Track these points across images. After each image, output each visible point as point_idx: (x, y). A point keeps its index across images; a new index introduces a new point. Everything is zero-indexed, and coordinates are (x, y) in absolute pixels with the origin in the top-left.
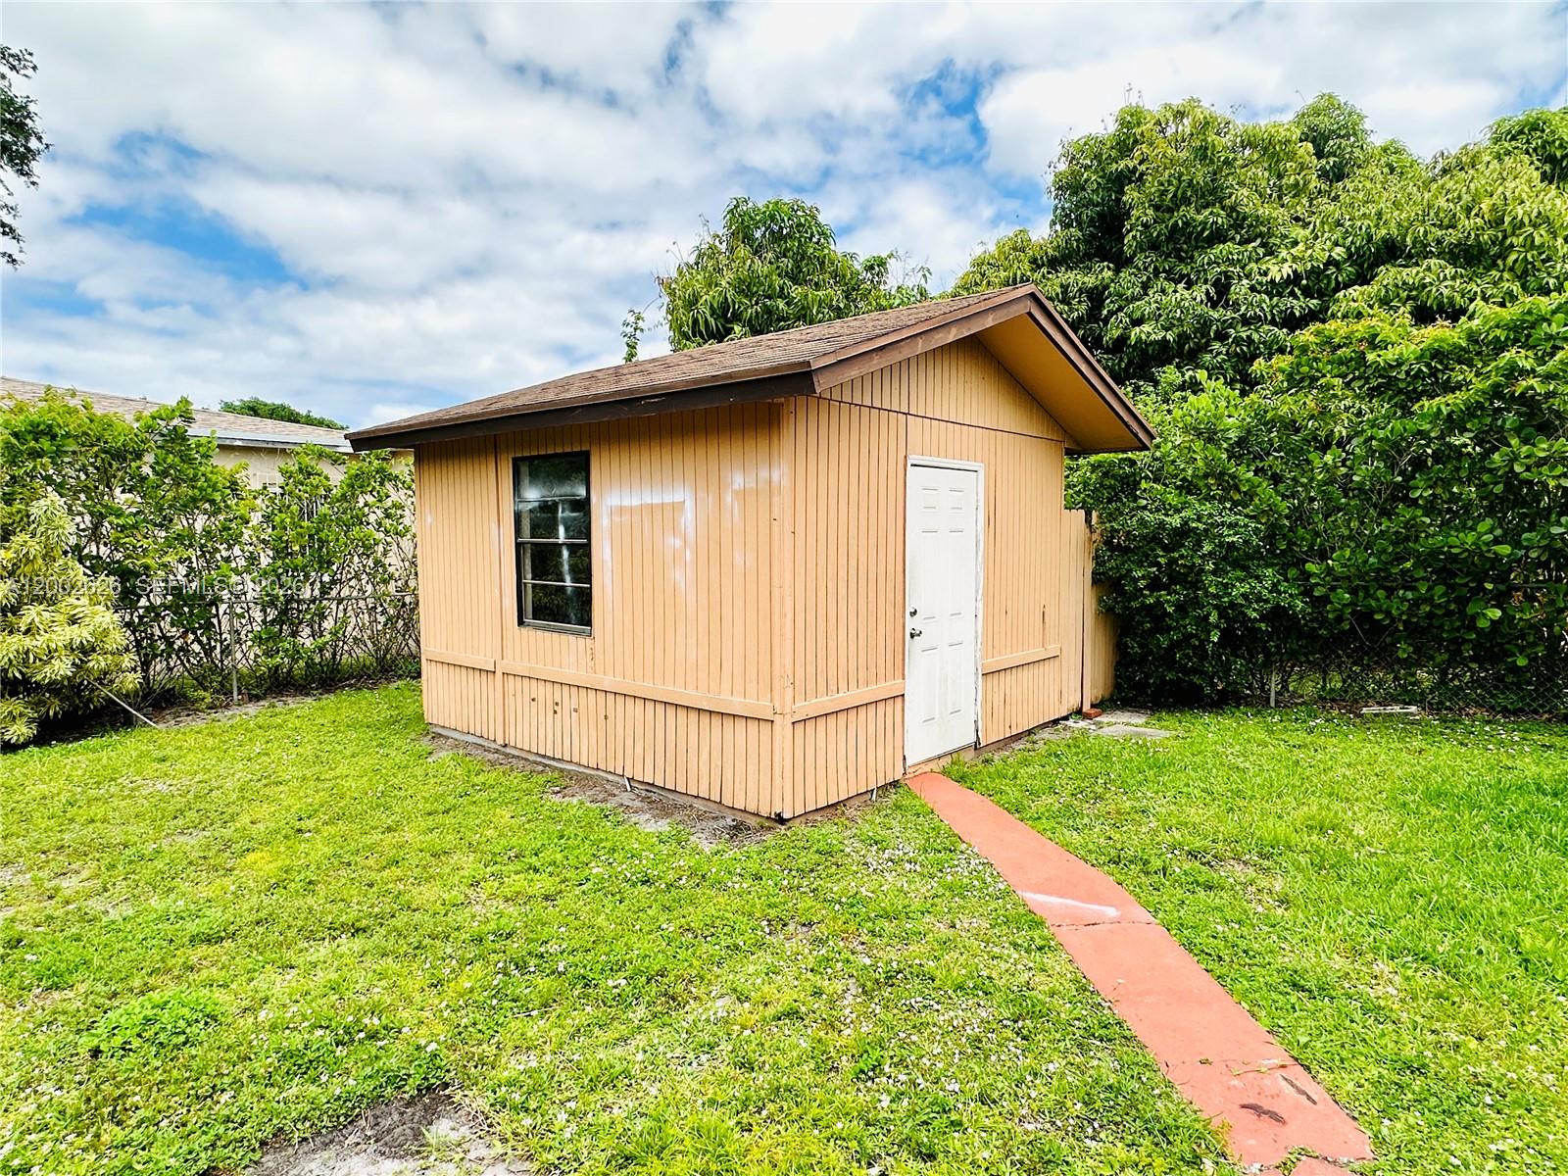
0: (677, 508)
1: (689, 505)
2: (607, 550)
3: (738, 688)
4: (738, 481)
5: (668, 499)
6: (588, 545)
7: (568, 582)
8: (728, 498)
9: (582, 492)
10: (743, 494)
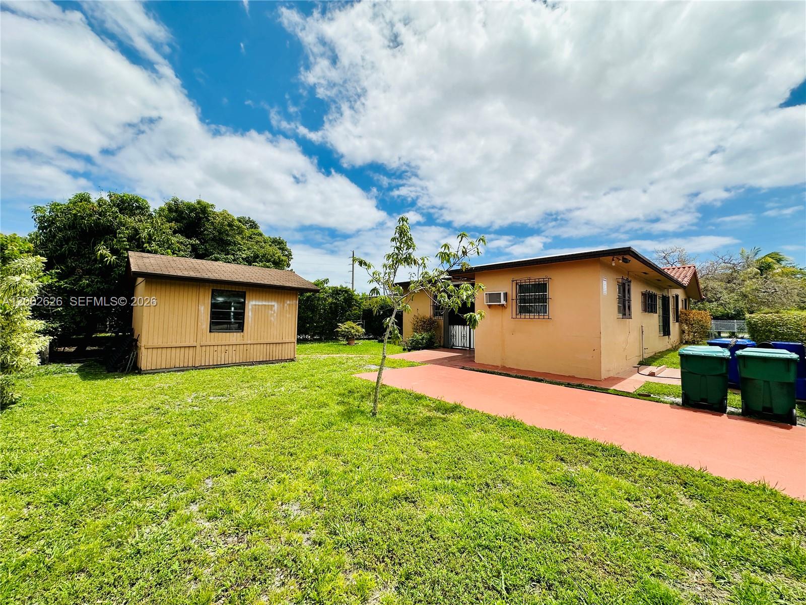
0: (274, 306)
1: (276, 305)
2: (250, 314)
3: (287, 337)
4: (288, 302)
5: (270, 304)
6: (244, 312)
7: (233, 320)
8: (286, 305)
9: (243, 300)
10: (289, 304)
